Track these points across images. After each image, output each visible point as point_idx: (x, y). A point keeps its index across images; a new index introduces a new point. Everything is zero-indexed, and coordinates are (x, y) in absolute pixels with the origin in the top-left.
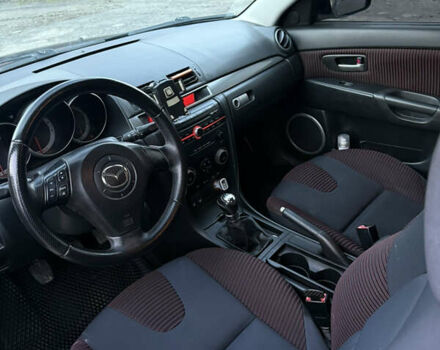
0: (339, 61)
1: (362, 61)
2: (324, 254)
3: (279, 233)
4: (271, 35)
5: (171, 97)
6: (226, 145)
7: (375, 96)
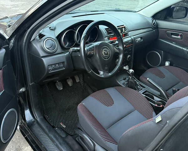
0: (172, 34)
1: (181, 36)
2: (161, 96)
3: (144, 87)
4: (150, 20)
6: (131, 54)
7: (183, 48)
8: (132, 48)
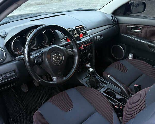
0: (132, 28)
1: (140, 29)
2: (122, 93)
3: (106, 84)
4: (110, 17)
5: (76, 34)
6: (92, 53)
7: (144, 41)
8: (91, 46)
